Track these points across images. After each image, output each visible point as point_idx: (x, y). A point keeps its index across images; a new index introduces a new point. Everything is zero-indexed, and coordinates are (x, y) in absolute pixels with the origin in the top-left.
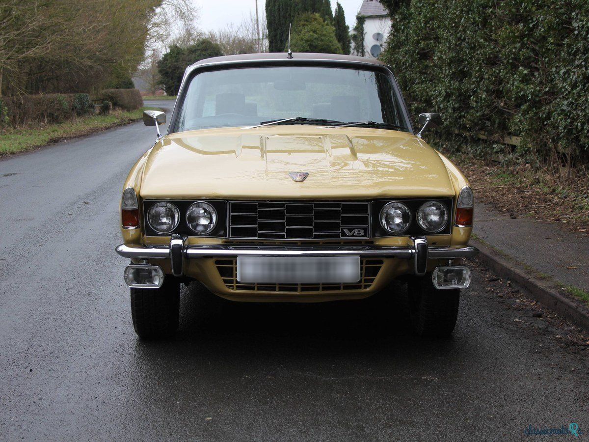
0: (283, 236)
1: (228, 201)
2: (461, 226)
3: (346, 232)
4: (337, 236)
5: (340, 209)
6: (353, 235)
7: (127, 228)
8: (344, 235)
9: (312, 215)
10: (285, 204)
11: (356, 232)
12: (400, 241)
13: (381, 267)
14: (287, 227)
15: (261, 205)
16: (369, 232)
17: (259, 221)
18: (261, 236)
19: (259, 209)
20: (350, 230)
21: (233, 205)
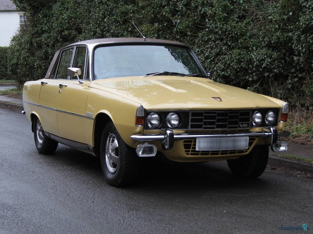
0: (214, 128)
1: (190, 111)
2: (281, 122)
3: (241, 125)
4: (237, 127)
5: (239, 114)
6: (243, 127)
7: (138, 126)
8: (240, 127)
9: (228, 117)
10: (216, 112)
11: (244, 125)
12: (258, 129)
13: (254, 141)
14: (217, 123)
15: (206, 113)
16: (249, 125)
17: (204, 120)
18: (205, 128)
19: (204, 115)
20: (242, 124)
21: (192, 113)
